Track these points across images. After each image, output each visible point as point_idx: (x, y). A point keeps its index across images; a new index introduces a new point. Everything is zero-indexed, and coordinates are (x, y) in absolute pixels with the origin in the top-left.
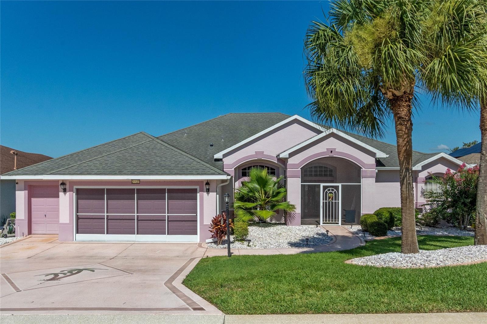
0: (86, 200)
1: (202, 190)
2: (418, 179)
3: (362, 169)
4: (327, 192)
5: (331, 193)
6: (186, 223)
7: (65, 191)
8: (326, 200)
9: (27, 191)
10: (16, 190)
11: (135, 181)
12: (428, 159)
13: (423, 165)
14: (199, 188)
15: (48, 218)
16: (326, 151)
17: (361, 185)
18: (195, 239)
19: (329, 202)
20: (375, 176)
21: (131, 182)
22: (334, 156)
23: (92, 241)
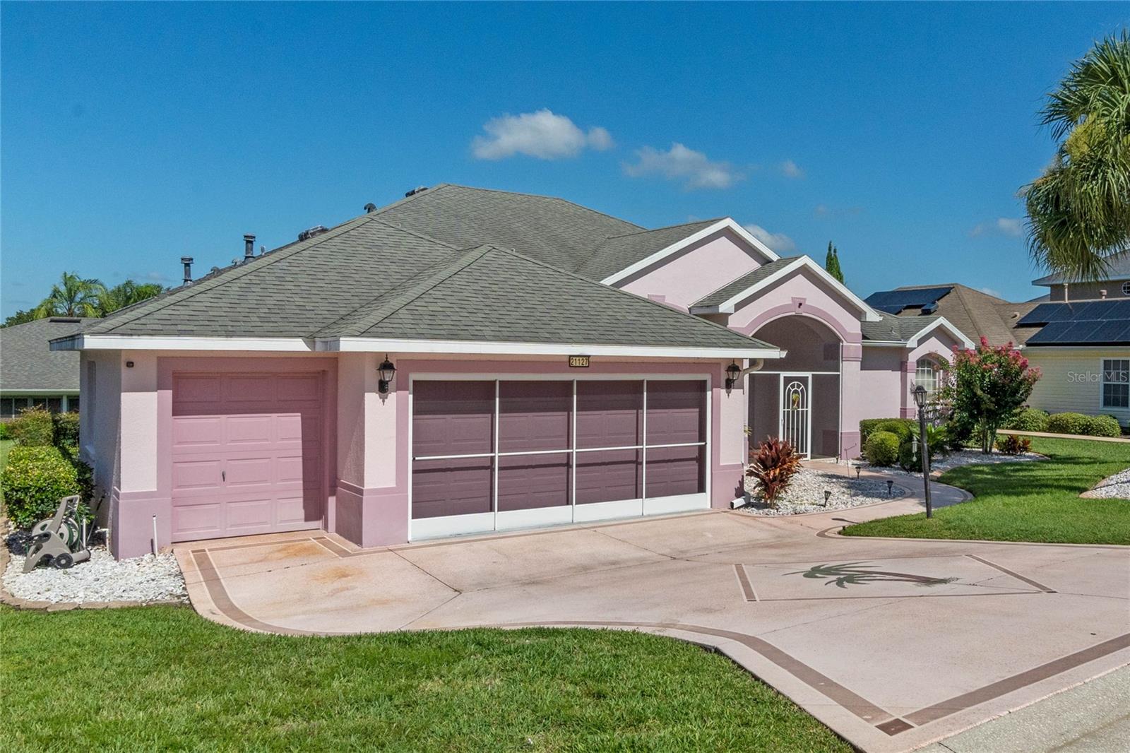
0: (434, 414)
1: (716, 385)
2: (908, 364)
3: (842, 342)
4: (789, 390)
5: (796, 392)
6: (675, 466)
7: (383, 388)
8: (789, 407)
9: (168, 394)
10: (122, 389)
11: (578, 362)
12: (925, 327)
13: (919, 338)
14: (710, 380)
15: (232, 483)
16: (791, 302)
17: (839, 375)
18: (700, 501)
19: (793, 412)
20: (861, 357)
21: (569, 363)
22: (804, 314)
23: (459, 535)
